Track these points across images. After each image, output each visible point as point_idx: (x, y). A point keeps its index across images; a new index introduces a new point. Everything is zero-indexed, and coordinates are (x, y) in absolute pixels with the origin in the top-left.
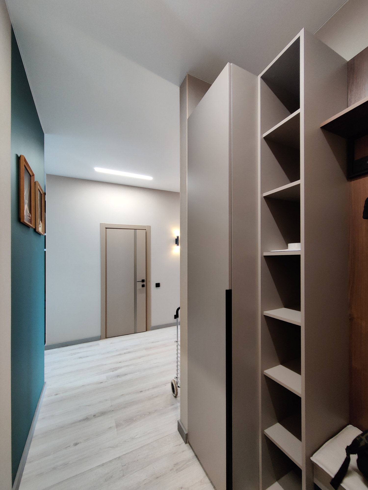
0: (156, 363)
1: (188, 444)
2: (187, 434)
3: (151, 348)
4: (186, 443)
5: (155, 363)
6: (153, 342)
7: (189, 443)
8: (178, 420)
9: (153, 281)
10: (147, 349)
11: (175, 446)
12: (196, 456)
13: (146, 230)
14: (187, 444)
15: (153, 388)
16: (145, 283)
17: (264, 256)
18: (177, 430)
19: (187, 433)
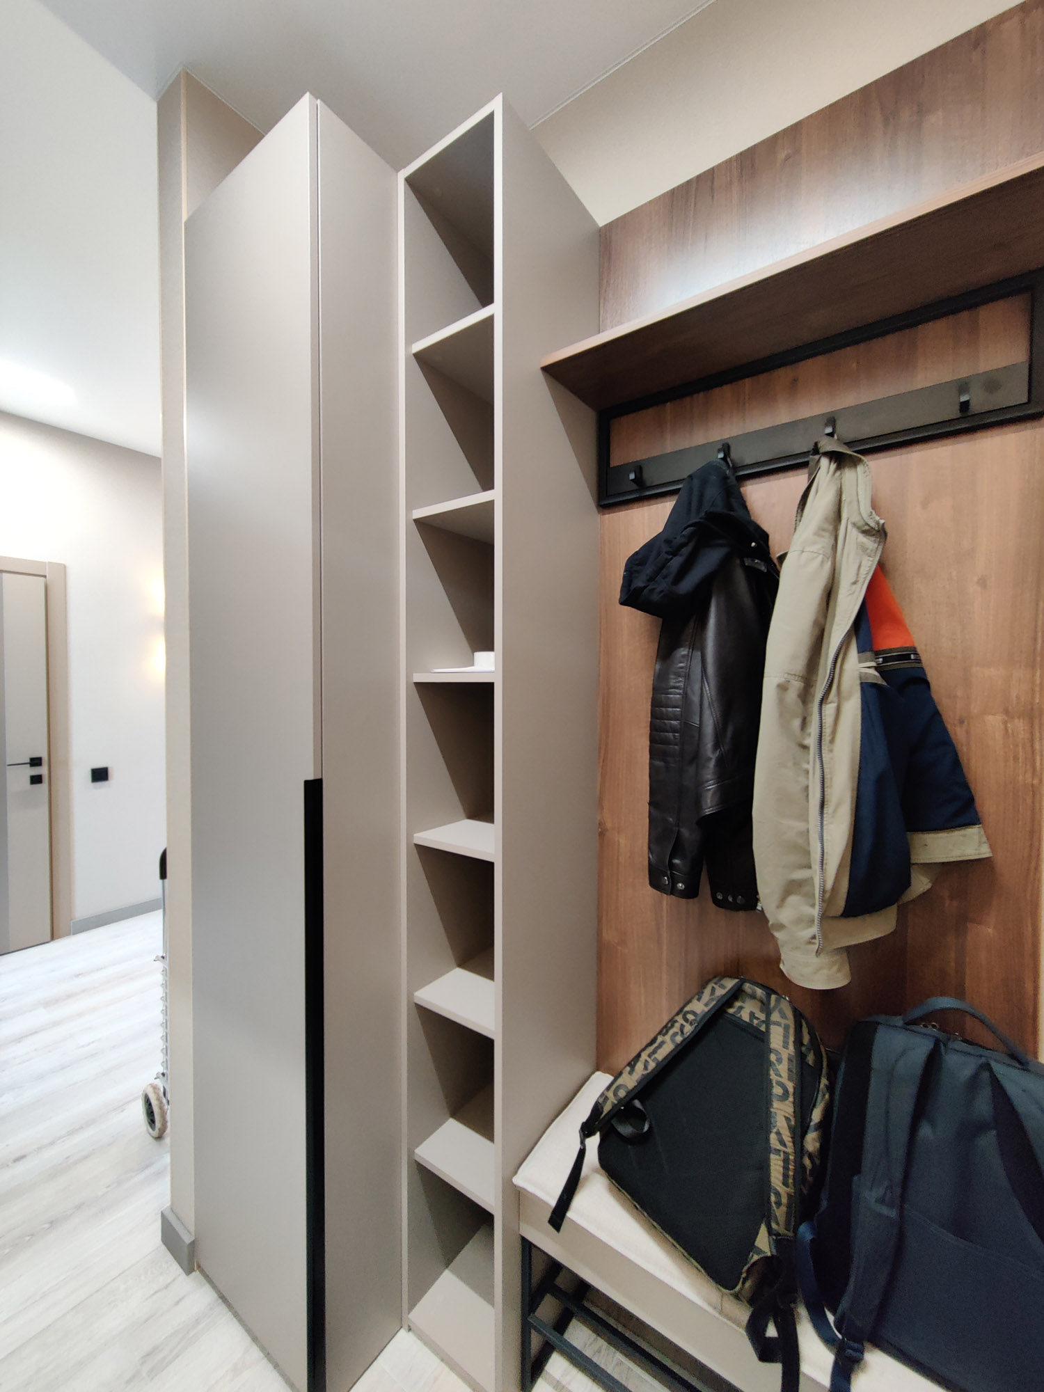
0: (89, 1044)
1: (196, 1274)
2: (193, 1243)
3: (69, 996)
4: (189, 1271)
5: (83, 1046)
6: (77, 976)
7: (199, 1267)
8: (162, 1209)
9: (81, 762)
10: (49, 1003)
11: (147, 1299)
12: (223, 1298)
13: (45, 577)
14: (194, 1273)
15: (71, 1133)
16: (43, 770)
17: (415, 683)
18: (161, 1243)
19: (193, 1239)
